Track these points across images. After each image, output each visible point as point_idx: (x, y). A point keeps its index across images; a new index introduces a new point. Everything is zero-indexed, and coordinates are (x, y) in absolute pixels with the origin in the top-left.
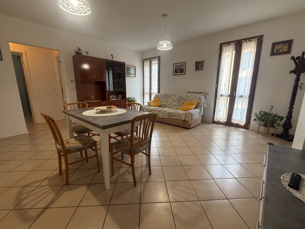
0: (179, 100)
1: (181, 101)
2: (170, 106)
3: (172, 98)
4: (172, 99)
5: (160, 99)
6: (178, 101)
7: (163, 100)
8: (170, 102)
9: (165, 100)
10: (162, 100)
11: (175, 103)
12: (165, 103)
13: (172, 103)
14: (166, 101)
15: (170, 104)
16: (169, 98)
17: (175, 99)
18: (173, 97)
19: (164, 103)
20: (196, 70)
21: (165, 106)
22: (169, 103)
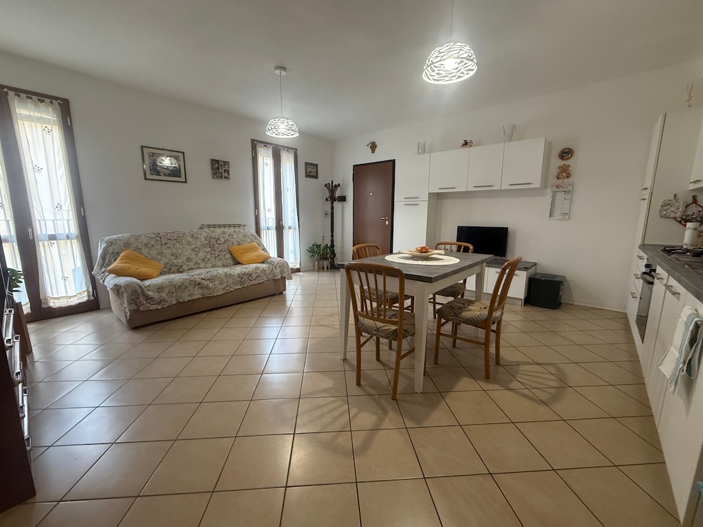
0: (212, 247)
1: (216, 246)
2: (192, 264)
3: (189, 243)
4: (188, 247)
5: (145, 251)
6: (210, 250)
7: (160, 253)
8: (187, 253)
9: (166, 251)
10: (154, 253)
11: (202, 254)
12: (170, 259)
13: (193, 256)
14: (172, 255)
15: (189, 259)
16: (178, 245)
17: (199, 243)
18: (189, 239)
19: (164, 261)
20: (213, 178)
21: (174, 268)
22: (184, 258)
